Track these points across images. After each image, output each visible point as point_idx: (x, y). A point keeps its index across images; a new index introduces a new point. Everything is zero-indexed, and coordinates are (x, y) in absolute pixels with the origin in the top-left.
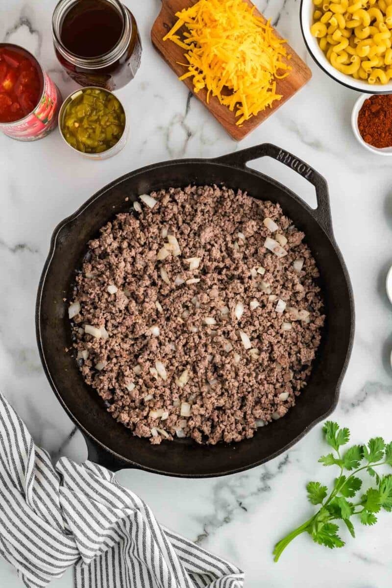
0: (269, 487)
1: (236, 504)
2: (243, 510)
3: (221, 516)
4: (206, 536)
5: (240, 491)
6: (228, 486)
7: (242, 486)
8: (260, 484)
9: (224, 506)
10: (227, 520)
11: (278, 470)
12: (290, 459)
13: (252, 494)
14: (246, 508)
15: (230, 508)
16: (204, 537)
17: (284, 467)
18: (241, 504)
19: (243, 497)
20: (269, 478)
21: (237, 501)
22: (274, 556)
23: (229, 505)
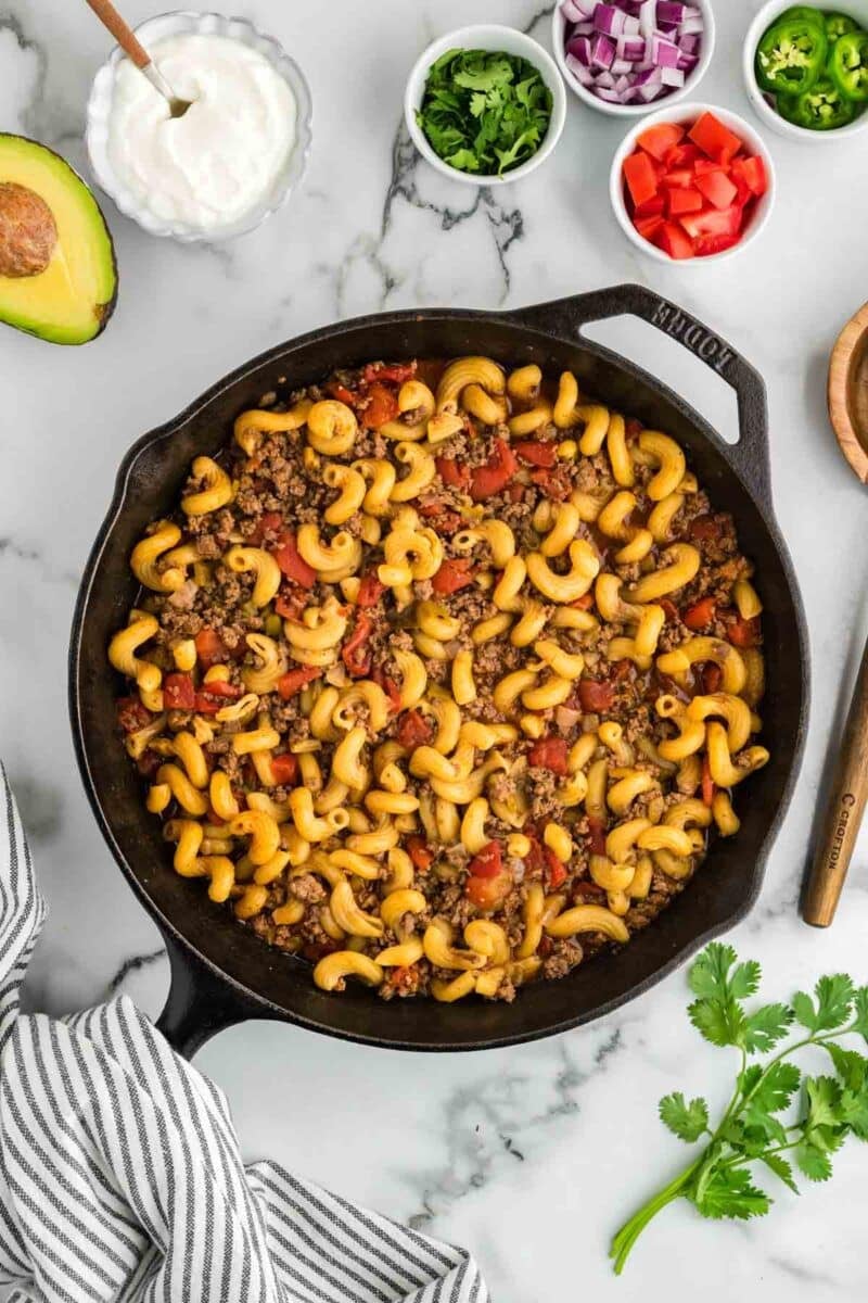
0: (575, 1105)
1: (499, 1145)
2: (514, 1158)
3: (463, 1171)
4: (428, 1217)
5: (506, 1114)
6: (479, 1102)
7: (510, 1102)
8: (556, 1099)
9: (472, 1148)
10: (476, 1182)
11: (596, 1064)
12: (625, 1037)
13: (537, 1120)
14: (520, 1151)
15: (482, 1154)
16: (423, 1221)
17: (610, 1058)
18: (509, 1143)
19: (513, 1127)
20: (574, 1083)
21: (501, 1137)
22: (612, 1261)
23: (482, 1147)
